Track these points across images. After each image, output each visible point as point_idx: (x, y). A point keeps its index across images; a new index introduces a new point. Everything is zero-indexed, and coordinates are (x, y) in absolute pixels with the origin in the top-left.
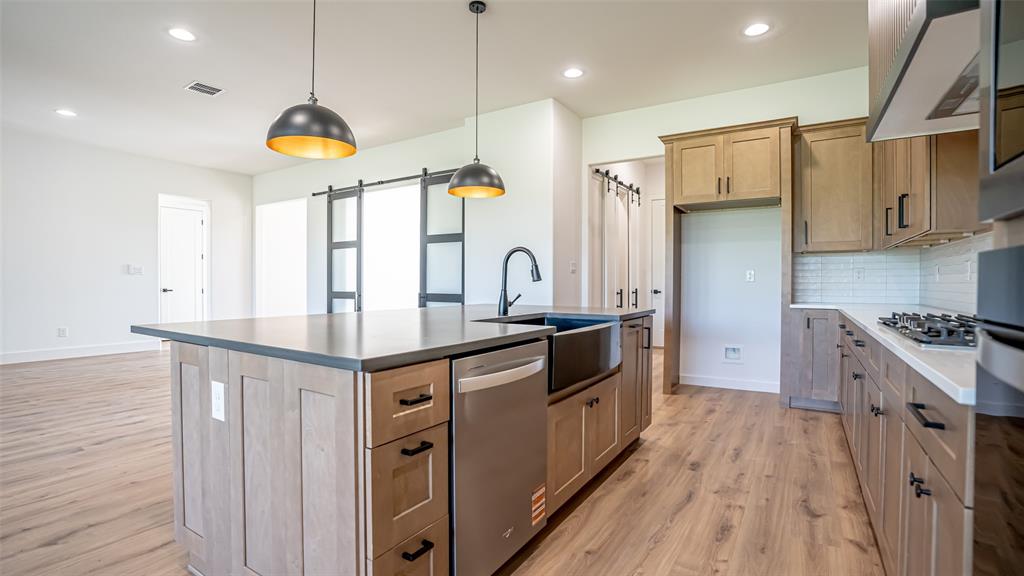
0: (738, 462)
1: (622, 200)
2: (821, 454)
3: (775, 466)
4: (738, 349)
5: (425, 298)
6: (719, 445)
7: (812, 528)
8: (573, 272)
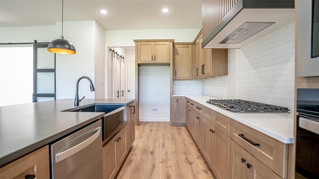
0: (164, 149)
1: (118, 60)
2: (185, 141)
3: (175, 147)
4: (157, 109)
5: (36, 96)
6: (157, 143)
7: (192, 168)
8: (102, 85)
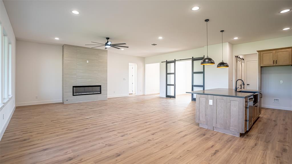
4: (278, 100)
5: (193, 86)
